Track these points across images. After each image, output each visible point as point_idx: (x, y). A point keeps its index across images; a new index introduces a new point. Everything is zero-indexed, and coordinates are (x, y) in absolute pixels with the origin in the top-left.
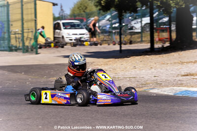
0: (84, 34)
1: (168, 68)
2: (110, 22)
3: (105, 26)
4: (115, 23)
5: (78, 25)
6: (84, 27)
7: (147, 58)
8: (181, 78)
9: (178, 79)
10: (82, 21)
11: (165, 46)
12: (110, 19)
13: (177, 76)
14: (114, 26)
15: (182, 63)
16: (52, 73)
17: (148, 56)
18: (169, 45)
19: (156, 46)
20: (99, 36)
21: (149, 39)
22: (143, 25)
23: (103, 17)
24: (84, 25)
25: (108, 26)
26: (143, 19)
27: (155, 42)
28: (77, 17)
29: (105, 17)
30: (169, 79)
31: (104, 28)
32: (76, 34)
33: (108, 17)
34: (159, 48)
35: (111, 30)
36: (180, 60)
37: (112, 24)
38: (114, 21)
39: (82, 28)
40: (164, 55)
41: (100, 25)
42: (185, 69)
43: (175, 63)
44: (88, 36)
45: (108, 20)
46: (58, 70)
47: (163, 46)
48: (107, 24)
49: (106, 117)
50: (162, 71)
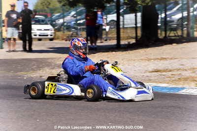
0: (48, 30)
1: (135, 64)
2: (75, 18)
3: (70, 22)
4: (80, 20)
5: (43, 21)
6: (49, 23)
7: (114, 54)
8: (149, 74)
9: (146, 75)
10: (46, 16)
11: (131, 43)
12: (75, 15)
13: (145, 73)
14: (78, 22)
15: (149, 60)
16: (19, 68)
17: (114, 52)
18: (135, 42)
19: (123, 42)
20: (64, 32)
21: (116, 36)
22: (108, 21)
23: (68, 13)
24: (49, 21)
25: (73, 23)
26: (109, 16)
27: (121, 38)
28: (41, 13)
29: (70, 13)
30: (137, 75)
31: (69, 24)
32: (41, 30)
33: (73, 13)
34: (126, 45)
35: (76, 26)
36: (147, 57)
37: (77, 20)
38: (78, 17)
39: (46, 24)
40: (131, 52)
41: (65, 21)
42: (152, 66)
43: (142, 60)
44: (53, 32)
45: (73, 16)
46: (25, 65)
47: (129, 43)
48: (71, 20)
49: (80, 111)
50: (129, 67)
